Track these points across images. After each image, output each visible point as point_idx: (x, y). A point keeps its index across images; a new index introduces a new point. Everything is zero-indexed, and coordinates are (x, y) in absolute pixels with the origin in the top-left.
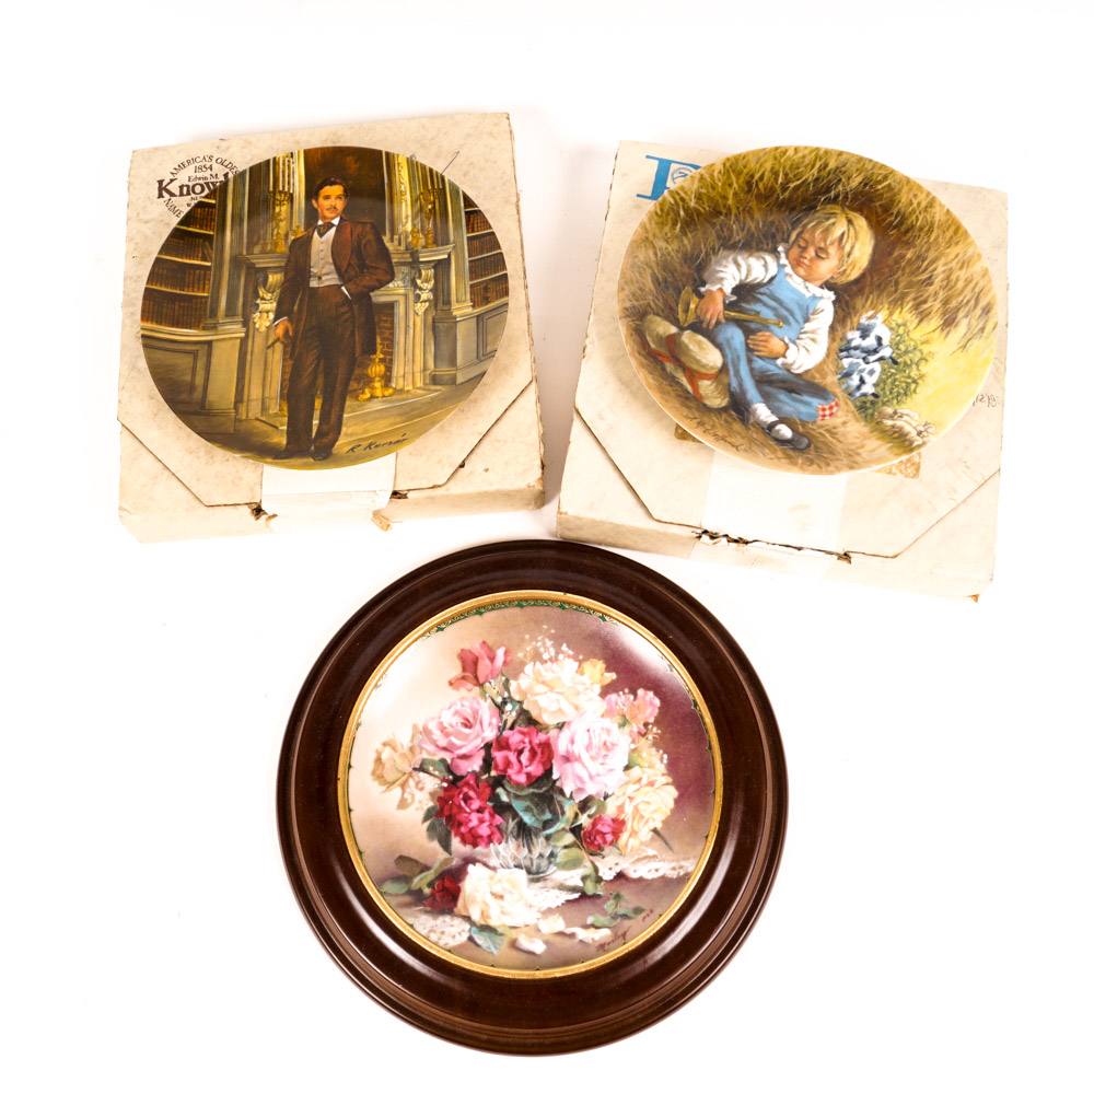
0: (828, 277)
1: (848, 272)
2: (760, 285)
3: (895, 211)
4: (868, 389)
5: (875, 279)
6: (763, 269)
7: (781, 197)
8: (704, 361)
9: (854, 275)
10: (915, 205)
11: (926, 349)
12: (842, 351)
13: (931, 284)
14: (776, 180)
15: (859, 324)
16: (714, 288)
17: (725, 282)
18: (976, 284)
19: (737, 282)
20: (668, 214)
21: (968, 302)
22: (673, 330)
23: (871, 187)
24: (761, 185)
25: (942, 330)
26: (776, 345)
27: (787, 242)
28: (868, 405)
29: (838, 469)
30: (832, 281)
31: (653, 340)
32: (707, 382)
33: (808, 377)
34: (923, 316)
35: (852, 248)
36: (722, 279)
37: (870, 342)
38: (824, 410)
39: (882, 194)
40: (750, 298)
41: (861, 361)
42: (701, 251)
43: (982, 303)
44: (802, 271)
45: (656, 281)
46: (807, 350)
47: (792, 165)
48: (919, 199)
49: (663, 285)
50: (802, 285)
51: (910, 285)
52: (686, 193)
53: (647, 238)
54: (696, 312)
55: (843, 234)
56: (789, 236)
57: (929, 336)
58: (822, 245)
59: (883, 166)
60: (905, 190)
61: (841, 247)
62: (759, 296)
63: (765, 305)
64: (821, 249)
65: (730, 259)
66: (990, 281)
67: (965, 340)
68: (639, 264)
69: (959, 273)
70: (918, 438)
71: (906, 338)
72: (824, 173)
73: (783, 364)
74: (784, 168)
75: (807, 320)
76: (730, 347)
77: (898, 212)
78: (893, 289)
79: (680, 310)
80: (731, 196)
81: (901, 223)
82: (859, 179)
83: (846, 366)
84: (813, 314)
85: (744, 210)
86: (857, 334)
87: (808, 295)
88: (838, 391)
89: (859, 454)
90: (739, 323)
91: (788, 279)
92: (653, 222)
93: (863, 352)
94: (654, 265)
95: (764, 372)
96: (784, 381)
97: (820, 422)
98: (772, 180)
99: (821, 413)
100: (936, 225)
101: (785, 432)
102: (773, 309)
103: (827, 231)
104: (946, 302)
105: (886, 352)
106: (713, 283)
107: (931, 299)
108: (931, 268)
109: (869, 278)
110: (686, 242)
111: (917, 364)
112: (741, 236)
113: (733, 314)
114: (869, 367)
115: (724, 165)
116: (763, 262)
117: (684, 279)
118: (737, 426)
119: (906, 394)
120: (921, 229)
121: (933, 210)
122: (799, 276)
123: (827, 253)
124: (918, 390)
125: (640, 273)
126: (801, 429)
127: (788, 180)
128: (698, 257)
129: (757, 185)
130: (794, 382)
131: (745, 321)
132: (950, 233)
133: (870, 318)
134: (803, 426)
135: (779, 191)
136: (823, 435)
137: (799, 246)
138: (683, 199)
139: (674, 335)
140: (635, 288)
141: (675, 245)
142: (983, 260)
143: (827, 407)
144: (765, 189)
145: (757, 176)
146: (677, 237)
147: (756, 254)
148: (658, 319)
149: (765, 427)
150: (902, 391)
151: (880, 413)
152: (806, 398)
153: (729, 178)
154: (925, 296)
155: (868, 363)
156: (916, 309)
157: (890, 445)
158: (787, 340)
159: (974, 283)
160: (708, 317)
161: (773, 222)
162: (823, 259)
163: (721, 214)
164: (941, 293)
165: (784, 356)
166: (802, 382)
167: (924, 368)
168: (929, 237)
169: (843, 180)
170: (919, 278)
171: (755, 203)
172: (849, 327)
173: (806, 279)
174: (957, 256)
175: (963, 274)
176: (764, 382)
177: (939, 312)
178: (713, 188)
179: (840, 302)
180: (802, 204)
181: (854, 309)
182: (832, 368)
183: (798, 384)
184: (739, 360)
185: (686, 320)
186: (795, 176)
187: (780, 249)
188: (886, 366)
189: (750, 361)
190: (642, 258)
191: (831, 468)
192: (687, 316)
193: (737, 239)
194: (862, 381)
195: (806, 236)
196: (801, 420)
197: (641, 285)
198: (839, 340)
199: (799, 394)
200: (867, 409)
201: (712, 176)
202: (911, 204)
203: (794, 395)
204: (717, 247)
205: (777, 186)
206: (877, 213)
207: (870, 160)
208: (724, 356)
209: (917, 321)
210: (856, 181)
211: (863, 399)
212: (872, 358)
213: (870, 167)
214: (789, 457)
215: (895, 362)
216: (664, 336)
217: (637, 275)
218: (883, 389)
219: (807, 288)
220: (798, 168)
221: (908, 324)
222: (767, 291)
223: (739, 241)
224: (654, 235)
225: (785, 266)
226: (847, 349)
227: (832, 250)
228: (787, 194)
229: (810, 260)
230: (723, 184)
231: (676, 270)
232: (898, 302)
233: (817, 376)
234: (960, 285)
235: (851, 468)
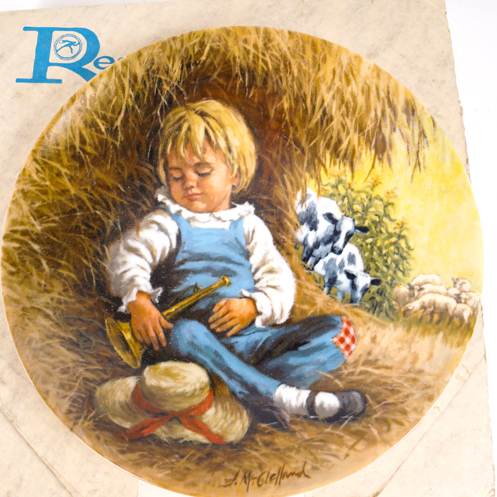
0: (229, 189)
1: (243, 168)
2: (173, 254)
3: (237, 70)
4: (363, 281)
5: (274, 154)
6: (162, 234)
7: (118, 144)
8: (188, 389)
9: (251, 166)
10: (252, 50)
11: (380, 191)
12: (306, 260)
13: (331, 119)
14: (98, 130)
15: (298, 216)
16: (133, 297)
17: (138, 280)
18: (377, 89)
19: (149, 270)
20: (23, 262)
21: (383, 112)
22: (131, 382)
23: (196, 64)
24: (89, 149)
25: (380, 159)
26: (240, 307)
27: (161, 184)
28: (378, 298)
29: (420, 411)
30: (237, 191)
31: (123, 417)
32: (211, 412)
33: (298, 317)
34: (350, 158)
35: (227, 139)
36: (132, 280)
37: (324, 227)
38: (342, 340)
39: (212, 63)
40: (175, 277)
41: (332, 255)
42: (87, 267)
43: (400, 106)
44: (200, 205)
45: (72, 345)
46: (274, 287)
47: (102, 104)
48: (252, 42)
49: (81, 343)
50: (213, 220)
51: (311, 135)
52: (22, 223)
53: (24, 309)
54: (136, 340)
55: (206, 132)
56: (158, 177)
57: (372, 175)
58: (196, 160)
59: (190, 36)
60: (231, 42)
61: (216, 148)
62: (182, 267)
63: (195, 272)
64: (198, 165)
65: (122, 250)
66: (390, 77)
67: (413, 157)
68: (39, 345)
69: (349, 89)
70: (461, 307)
71: (354, 195)
72: (139, 86)
73: (265, 323)
74: (96, 112)
75: (247, 255)
76: (200, 350)
77: (242, 69)
78: (299, 152)
79: (119, 352)
80: (69, 185)
81: (253, 78)
82: (178, 65)
83: (323, 273)
84: (248, 243)
85: (93, 188)
86: (305, 228)
87: (226, 226)
88: (338, 307)
89: (420, 372)
90: (188, 314)
91: (194, 224)
92: (16, 285)
93: (326, 244)
94: (55, 330)
95: (254, 348)
96: (280, 341)
97: (351, 359)
98: (95, 134)
99: (342, 346)
100: (289, 56)
101: (328, 401)
102: (207, 270)
103: (188, 141)
104: (361, 129)
105: (347, 226)
106: (127, 292)
107: (343, 135)
108: (318, 103)
109: (268, 159)
110: (65, 273)
111: (387, 215)
112: (113, 217)
113: (173, 309)
114: (345, 255)
115: (35, 160)
116: (155, 227)
117: (97, 314)
118: (281, 440)
119: (404, 258)
120: (277, 70)
121: (275, 43)
122: (202, 212)
123: (208, 165)
124: (411, 244)
125: (49, 354)
126: (340, 384)
127: (110, 122)
128: (89, 276)
129: (85, 152)
130: (290, 335)
131: (190, 307)
132: (309, 54)
133: (303, 201)
134: (339, 377)
135: (110, 140)
136: (366, 372)
137: (176, 179)
138: (25, 233)
139: (137, 387)
140: (57, 377)
141: (58, 287)
142: (364, 59)
143: (342, 335)
144: (96, 148)
145: (77, 143)
146: (52, 276)
147: (142, 224)
148: (107, 386)
149: (305, 413)
150: (396, 257)
151: (396, 300)
152: (315, 342)
153: (51, 168)
154: (335, 135)
155: (340, 252)
156: (338, 156)
157: (441, 334)
158: (247, 294)
159: (373, 89)
160: (152, 334)
161: (131, 176)
162: (208, 174)
163: (74, 211)
164: (348, 121)
165: (258, 313)
166: (297, 327)
167: (398, 214)
168: (291, 73)
169: (163, 78)
170: (314, 121)
171: (97, 171)
172: (292, 228)
173: (211, 211)
174: (334, 72)
175: (355, 87)
176: (263, 360)
177: (363, 143)
178: (45, 193)
179: (262, 208)
180: (143, 133)
181: (280, 203)
182: (312, 286)
183: (295, 332)
184: (221, 357)
185: (134, 359)
186: (113, 112)
187: (160, 198)
188: (359, 240)
189: (231, 348)
190: (36, 335)
191: (412, 416)
192: (132, 353)
193: (111, 222)
194: (351, 276)
195: (174, 163)
196: (331, 372)
197: (61, 366)
198: (293, 250)
199: (305, 343)
200: (380, 304)
201: (33, 182)
202: (248, 52)
203: (301, 348)
204: (99, 249)
205: (105, 137)
206: (222, 86)
207: (174, 39)
208: (202, 365)
209: (348, 168)
210: (176, 71)
211: (367, 295)
212: (340, 243)
213: (178, 45)
214: (360, 435)
215: (364, 230)
216: (129, 399)
217: (48, 359)
218: (377, 269)
219: (219, 219)
220: (110, 102)
221: (343, 178)
222: (185, 255)
223: (115, 224)
224: (29, 298)
225: (179, 212)
226: (309, 254)
227: (210, 158)
228: (120, 136)
229: (198, 185)
230: (51, 180)
231: (80, 313)
232: (315, 162)
233: (306, 307)
234: (361, 100)
235: (431, 399)
